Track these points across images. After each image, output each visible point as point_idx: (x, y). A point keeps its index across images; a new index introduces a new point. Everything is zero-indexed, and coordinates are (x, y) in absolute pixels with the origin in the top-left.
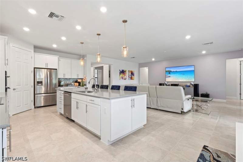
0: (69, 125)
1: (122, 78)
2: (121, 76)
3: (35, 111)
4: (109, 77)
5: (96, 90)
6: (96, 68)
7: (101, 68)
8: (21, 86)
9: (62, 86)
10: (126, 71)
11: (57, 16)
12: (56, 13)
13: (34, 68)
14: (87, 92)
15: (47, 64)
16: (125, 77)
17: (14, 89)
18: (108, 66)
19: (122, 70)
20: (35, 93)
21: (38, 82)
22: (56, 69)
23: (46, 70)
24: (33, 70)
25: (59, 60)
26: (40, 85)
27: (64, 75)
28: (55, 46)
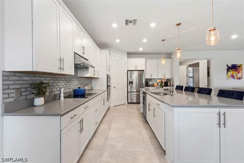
0: (143, 125)
1: (233, 77)
2: (230, 73)
3: (128, 106)
4: (208, 75)
5: (171, 92)
6: (190, 66)
7: (197, 65)
8: (118, 85)
9: (149, 86)
10: (241, 65)
11: (131, 22)
12: (130, 19)
13: (128, 71)
14: (162, 94)
15: (136, 67)
16: (239, 75)
17: (114, 87)
18: (206, 61)
19: (232, 65)
20: (128, 91)
21: (130, 82)
22: (144, 70)
23: (137, 71)
24: (127, 73)
25: (146, 62)
26: (131, 84)
27: (151, 75)
28: (141, 49)
